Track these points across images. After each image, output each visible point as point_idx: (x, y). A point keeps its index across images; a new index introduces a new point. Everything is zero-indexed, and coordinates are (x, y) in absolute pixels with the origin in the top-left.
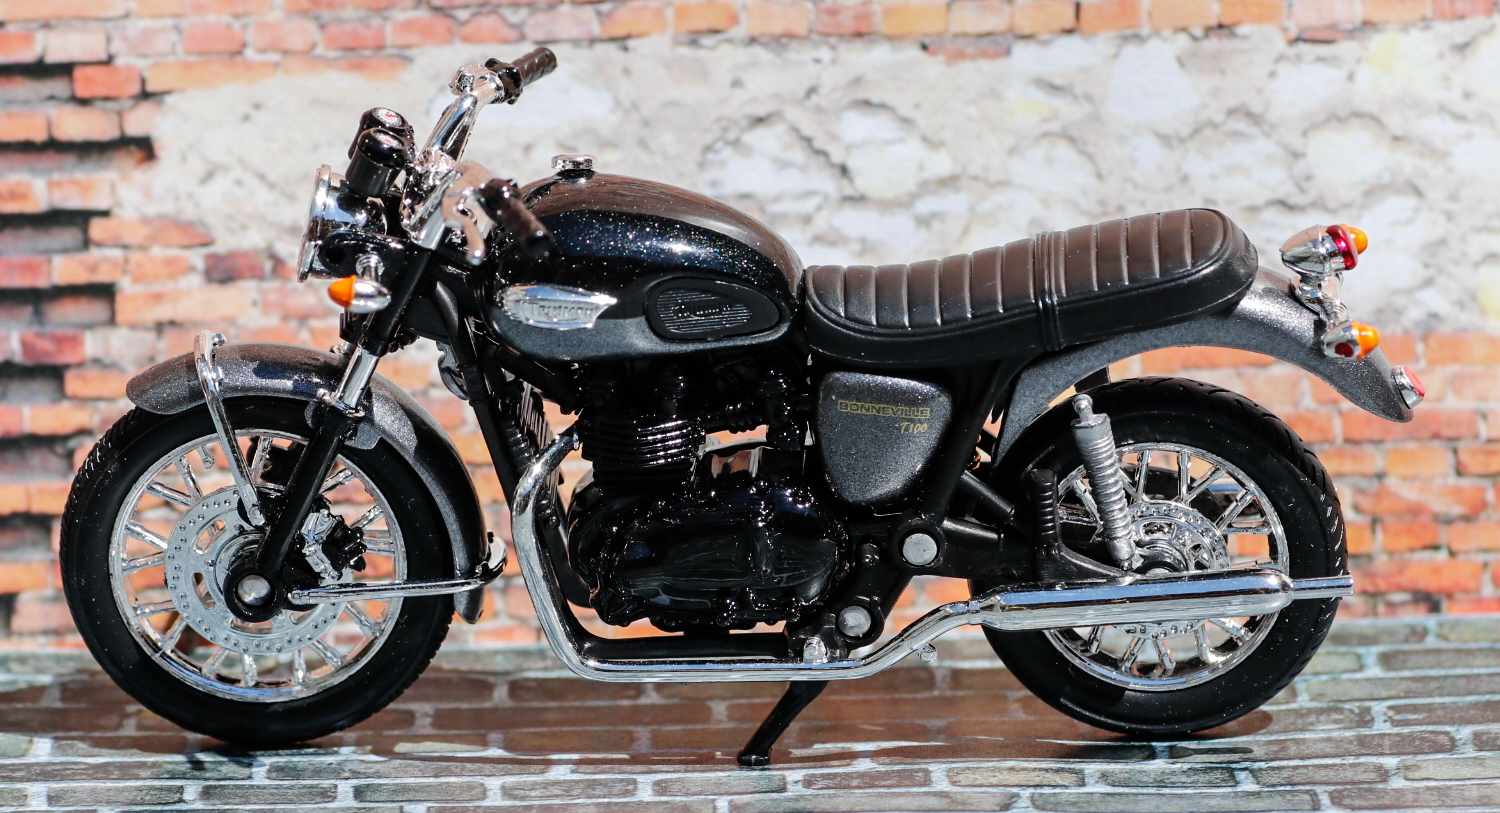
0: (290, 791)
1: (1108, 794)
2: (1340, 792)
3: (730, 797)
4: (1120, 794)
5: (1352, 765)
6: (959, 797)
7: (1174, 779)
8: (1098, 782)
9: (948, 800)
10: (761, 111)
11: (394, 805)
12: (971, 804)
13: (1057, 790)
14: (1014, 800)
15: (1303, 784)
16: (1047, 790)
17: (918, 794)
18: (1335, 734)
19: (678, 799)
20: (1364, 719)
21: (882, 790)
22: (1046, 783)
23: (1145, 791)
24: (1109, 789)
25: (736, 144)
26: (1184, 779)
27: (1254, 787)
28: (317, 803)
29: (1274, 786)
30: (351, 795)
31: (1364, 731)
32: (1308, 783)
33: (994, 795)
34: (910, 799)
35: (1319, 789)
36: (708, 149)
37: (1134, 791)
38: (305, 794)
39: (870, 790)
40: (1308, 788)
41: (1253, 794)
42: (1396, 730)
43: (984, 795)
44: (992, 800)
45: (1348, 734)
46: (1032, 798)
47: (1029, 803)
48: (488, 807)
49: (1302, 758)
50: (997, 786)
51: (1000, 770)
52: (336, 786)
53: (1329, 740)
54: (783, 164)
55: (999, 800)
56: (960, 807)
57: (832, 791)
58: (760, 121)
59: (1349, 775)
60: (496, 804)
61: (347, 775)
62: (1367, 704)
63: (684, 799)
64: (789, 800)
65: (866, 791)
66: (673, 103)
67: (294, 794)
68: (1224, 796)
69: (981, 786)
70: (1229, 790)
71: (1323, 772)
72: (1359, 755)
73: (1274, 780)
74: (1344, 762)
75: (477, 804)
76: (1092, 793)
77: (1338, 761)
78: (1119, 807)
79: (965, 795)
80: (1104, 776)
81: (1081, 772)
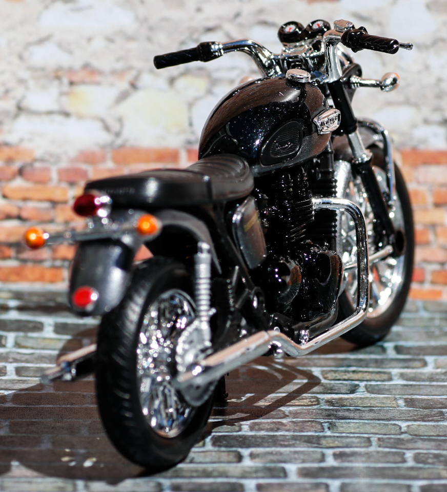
4: (411, 385)
6: (328, 386)
7: (438, 377)
9: (323, 387)
10: (211, 24)
12: (335, 390)
14: (357, 387)
23: (423, 383)
26: (443, 377)
30: (14, 372)
33: (346, 385)
37: (418, 383)
43: (341, 385)
44: (345, 388)
46: (366, 386)
47: (365, 390)
50: (347, 380)
51: (348, 372)
52: (5, 367)
55: (349, 387)
56: (329, 391)
61: (11, 360)
66: (165, 19)
69: (339, 380)
78: (411, 392)
79: (332, 385)
80: (402, 376)
81: (390, 373)
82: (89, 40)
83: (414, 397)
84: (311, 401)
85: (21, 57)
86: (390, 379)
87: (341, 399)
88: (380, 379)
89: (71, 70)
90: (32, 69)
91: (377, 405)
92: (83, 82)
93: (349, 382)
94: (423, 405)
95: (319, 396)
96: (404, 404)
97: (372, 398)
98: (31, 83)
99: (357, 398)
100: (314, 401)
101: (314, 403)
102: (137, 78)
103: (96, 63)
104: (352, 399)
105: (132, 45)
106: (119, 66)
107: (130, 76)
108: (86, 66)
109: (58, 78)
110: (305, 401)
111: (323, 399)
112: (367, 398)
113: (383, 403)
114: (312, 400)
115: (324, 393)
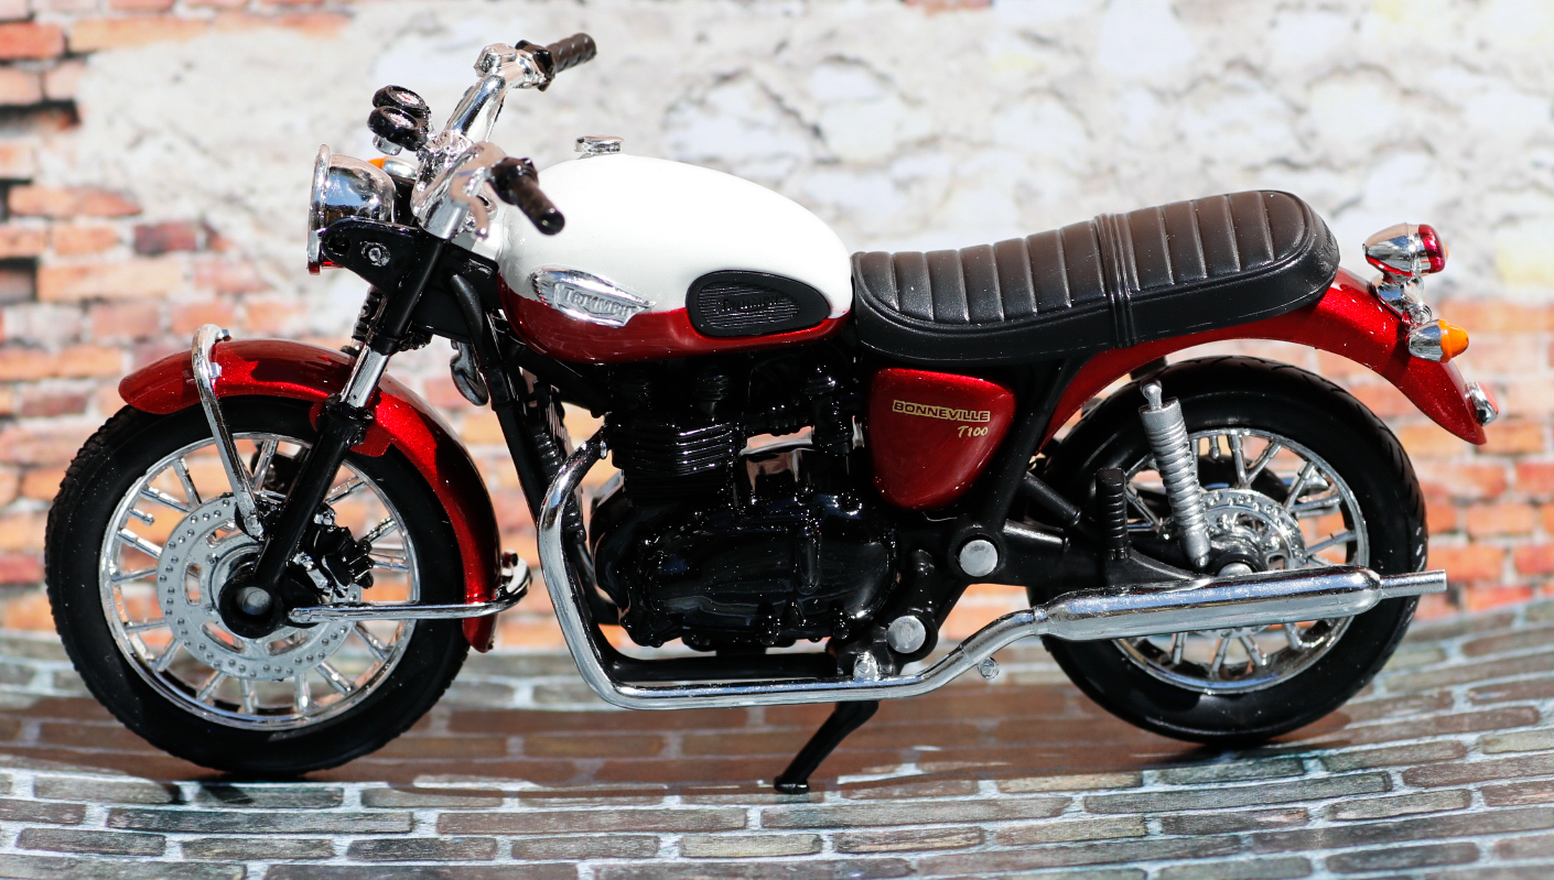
0: (293, 795)
1: (1167, 793)
2: (1414, 771)
3: (762, 807)
5: (1428, 745)
8: (1156, 782)
11: (404, 811)
13: (1113, 792)
15: (1375, 767)
16: (1102, 793)
17: (964, 803)
18: (1412, 718)
19: (708, 807)
20: (1445, 701)
21: (925, 800)
22: (1101, 785)
24: (1169, 788)
25: (701, 103)
27: (1323, 774)
28: (321, 808)
29: (1343, 771)
31: (1443, 713)
32: (1380, 766)
34: (955, 809)
35: (1391, 770)
36: (671, 109)
38: (309, 798)
39: (913, 800)
40: (1381, 770)
41: (1322, 782)
42: (1477, 709)
45: (1426, 717)
48: (504, 814)
49: (1375, 742)
53: (1407, 722)
54: (751, 125)
57: (872, 802)
58: (725, 79)
59: (1425, 754)
60: (513, 811)
62: (1447, 689)
63: (714, 808)
64: (825, 811)
65: (909, 801)
67: (297, 798)
68: (1290, 786)
70: (1297, 779)
71: (1397, 754)
72: (1435, 735)
73: (1345, 765)
74: (1421, 742)
75: (492, 810)
76: (1150, 793)
77: (1413, 742)
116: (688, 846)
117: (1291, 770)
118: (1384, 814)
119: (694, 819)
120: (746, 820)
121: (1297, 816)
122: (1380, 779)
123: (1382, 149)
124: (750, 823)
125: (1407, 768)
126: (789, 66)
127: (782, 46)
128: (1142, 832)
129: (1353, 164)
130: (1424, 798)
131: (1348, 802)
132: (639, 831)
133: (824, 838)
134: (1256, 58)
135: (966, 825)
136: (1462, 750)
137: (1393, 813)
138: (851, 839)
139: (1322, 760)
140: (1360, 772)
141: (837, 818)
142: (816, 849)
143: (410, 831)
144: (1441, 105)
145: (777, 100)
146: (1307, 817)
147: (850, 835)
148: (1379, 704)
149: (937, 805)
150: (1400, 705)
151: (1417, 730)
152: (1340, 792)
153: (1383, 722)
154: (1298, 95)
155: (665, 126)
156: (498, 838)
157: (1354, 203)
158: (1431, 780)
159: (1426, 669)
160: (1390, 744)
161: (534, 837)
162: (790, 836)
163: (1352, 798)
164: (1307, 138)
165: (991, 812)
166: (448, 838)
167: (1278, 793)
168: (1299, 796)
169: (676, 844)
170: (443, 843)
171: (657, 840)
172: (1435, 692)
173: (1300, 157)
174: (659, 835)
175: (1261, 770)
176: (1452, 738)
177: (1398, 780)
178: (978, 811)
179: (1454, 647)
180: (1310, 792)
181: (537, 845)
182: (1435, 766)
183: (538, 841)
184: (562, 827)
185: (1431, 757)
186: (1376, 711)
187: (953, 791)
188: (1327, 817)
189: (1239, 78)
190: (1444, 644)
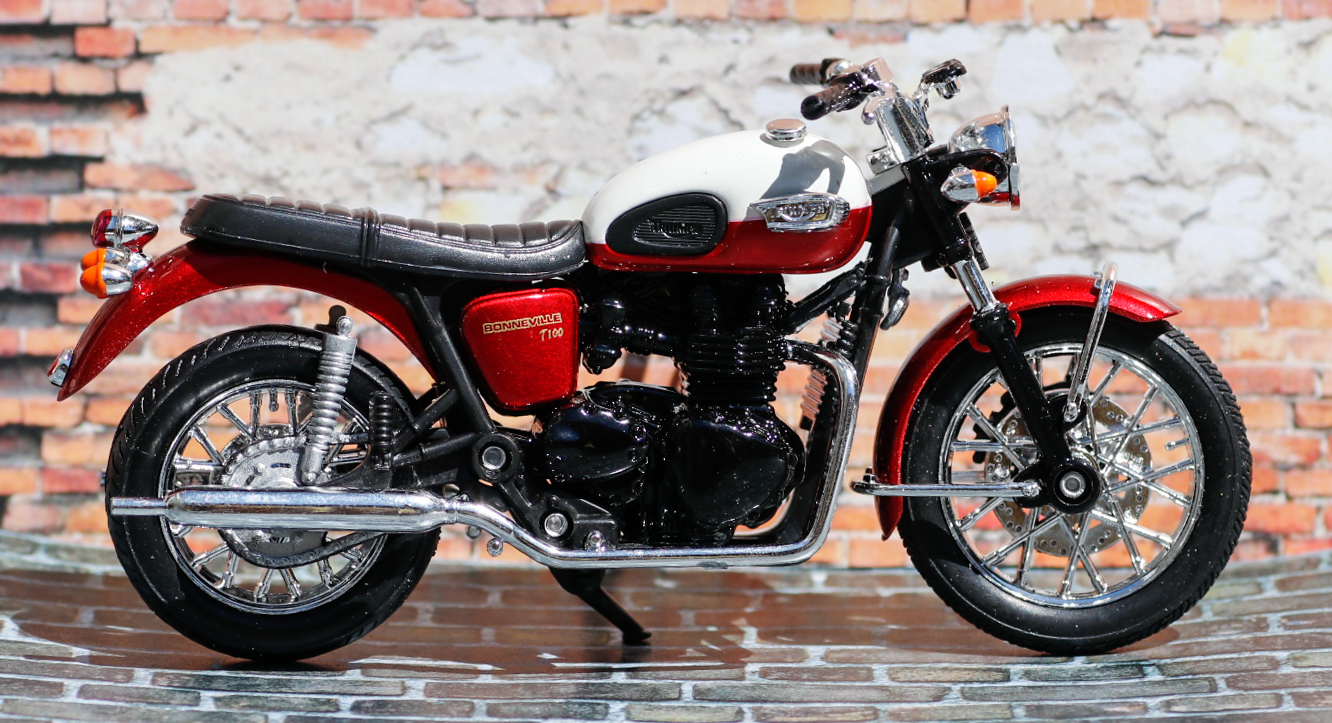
1: (1029, 687)
2: (1235, 678)
3: (695, 683)
4: (1040, 687)
5: (1247, 658)
6: (897, 691)
7: (1089, 674)
8: (1021, 678)
9: (887, 693)
10: (685, 85)
12: (907, 697)
13: (985, 685)
14: (947, 693)
15: (1203, 673)
16: (975, 685)
17: (861, 687)
18: (1233, 637)
19: (648, 682)
20: (1261, 625)
21: (829, 683)
22: (975, 680)
23: (1063, 684)
24: (1031, 683)
25: (661, 113)
26: (1097, 674)
27: (1160, 678)
29: (1176, 676)
31: (1261, 635)
32: (1207, 673)
33: (928, 689)
34: (854, 692)
35: (1216, 677)
36: (636, 117)
37: (1053, 684)
39: (819, 683)
40: (1208, 676)
41: (1158, 683)
42: (1288, 633)
43: (919, 690)
44: (925, 693)
45: (1245, 637)
46: (962, 691)
47: (959, 695)
49: (1204, 655)
50: (931, 682)
51: (935, 669)
53: (1228, 641)
54: (701, 133)
55: (932, 692)
56: (897, 699)
57: (785, 682)
58: (683, 94)
59: (1245, 665)
62: (1264, 616)
63: (653, 682)
64: (746, 688)
65: (815, 683)
66: (606, 76)
68: (1131, 685)
69: (918, 682)
70: (1137, 680)
71: (1221, 664)
72: (1253, 651)
73: (1177, 672)
74: (1241, 657)
75: (470, 681)
76: (1016, 687)
77: (1235, 656)
78: (1039, 696)
79: (903, 689)
80: (1027, 674)
81: (1007, 671)
82: (476, 113)
83: (1042, 703)
84: (864, 715)
85: (359, 145)
86: (1008, 679)
87: (916, 710)
88: (988, 679)
89: (444, 166)
90: (377, 164)
91: (978, 716)
92: (466, 187)
93: (935, 684)
94: (1057, 714)
95: (878, 706)
96: (1024, 714)
97: (970, 707)
98: (377, 189)
99: (944, 708)
100: (869, 715)
101: (868, 718)
102: (557, 178)
103: (487, 154)
104: (935, 709)
105: (549, 122)
106: (527, 157)
107: (546, 175)
108: (470, 159)
109: (422, 179)
110: (854, 714)
111: (884, 712)
112: (962, 707)
113: (989, 713)
114: (866, 713)
115: (889, 702)
116: (632, 711)
117: (1133, 674)
118: (1210, 709)
119: (637, 691)
120: (680, 692)
121: (1137, 708)
122: (1207, 683)
123: (1226, 171)
124: (684, 696)
125: (1229, 675)
126: (735, 85)
127: (730, 68)
128: (1009, 716)
129: (1202, 183)
130: (1244, 699)
131: (1180, 699)
132: (592, 699)
133: (745, 710)
134: (1123, 93)
135: (863, 705)
136: (1275, 664)
137: (1217, 709)
138: (767, 711)
139: (1159, 667)
140: (1190, 677)
141: (755, 694)
142: (739, 718)
143: (402, 695)
144: (1276, 136)
145: (725, 112)
146: (1146, 709)
147: (766, 709)
148: (1205, 625)
149: (839, 687)
150: (1223, 627)
151: (1238, 647)
152: (1173, 692)
153: (1209, 639)
154: (1158, 124)
155: (631, 132)
156: (475, 701)
157: (1200, 215)
158: (1249, 685)
159: (1246, 599)
160: (1215, 657)
161: (505, 701)
162: (717, 708)
163: (1184, 696)
164: (1166, 158)
165: (884, 695)
166: (434, 700)
167: (1122, 690)
168: (1139, 693)
169: (623, 710)
170: (430, 704)
171: (607, 707)
172: (1253, 618)
173: (1157, 175)
174: (608, 702)
175: (1108, 673)
176: (1267, 653)
177: (1222, 684)
178: (873, 695)
179: (1269, 582)
180: (1148, 690)
181: (508, 707)
182: (1253, 675)
183: (508, 704)
184: (528, 694)
185: (1250, 668)
186: (1204, 630)
187: (852, 678)
188: (1163, 709)
189: (1109, 108)
190: (1261, 580)
